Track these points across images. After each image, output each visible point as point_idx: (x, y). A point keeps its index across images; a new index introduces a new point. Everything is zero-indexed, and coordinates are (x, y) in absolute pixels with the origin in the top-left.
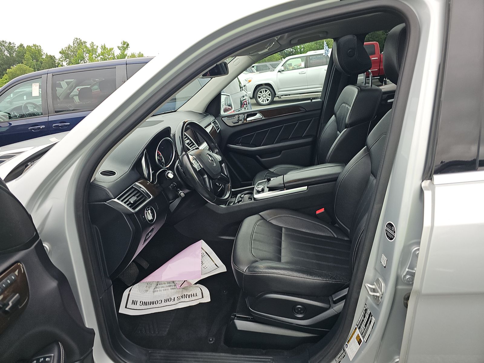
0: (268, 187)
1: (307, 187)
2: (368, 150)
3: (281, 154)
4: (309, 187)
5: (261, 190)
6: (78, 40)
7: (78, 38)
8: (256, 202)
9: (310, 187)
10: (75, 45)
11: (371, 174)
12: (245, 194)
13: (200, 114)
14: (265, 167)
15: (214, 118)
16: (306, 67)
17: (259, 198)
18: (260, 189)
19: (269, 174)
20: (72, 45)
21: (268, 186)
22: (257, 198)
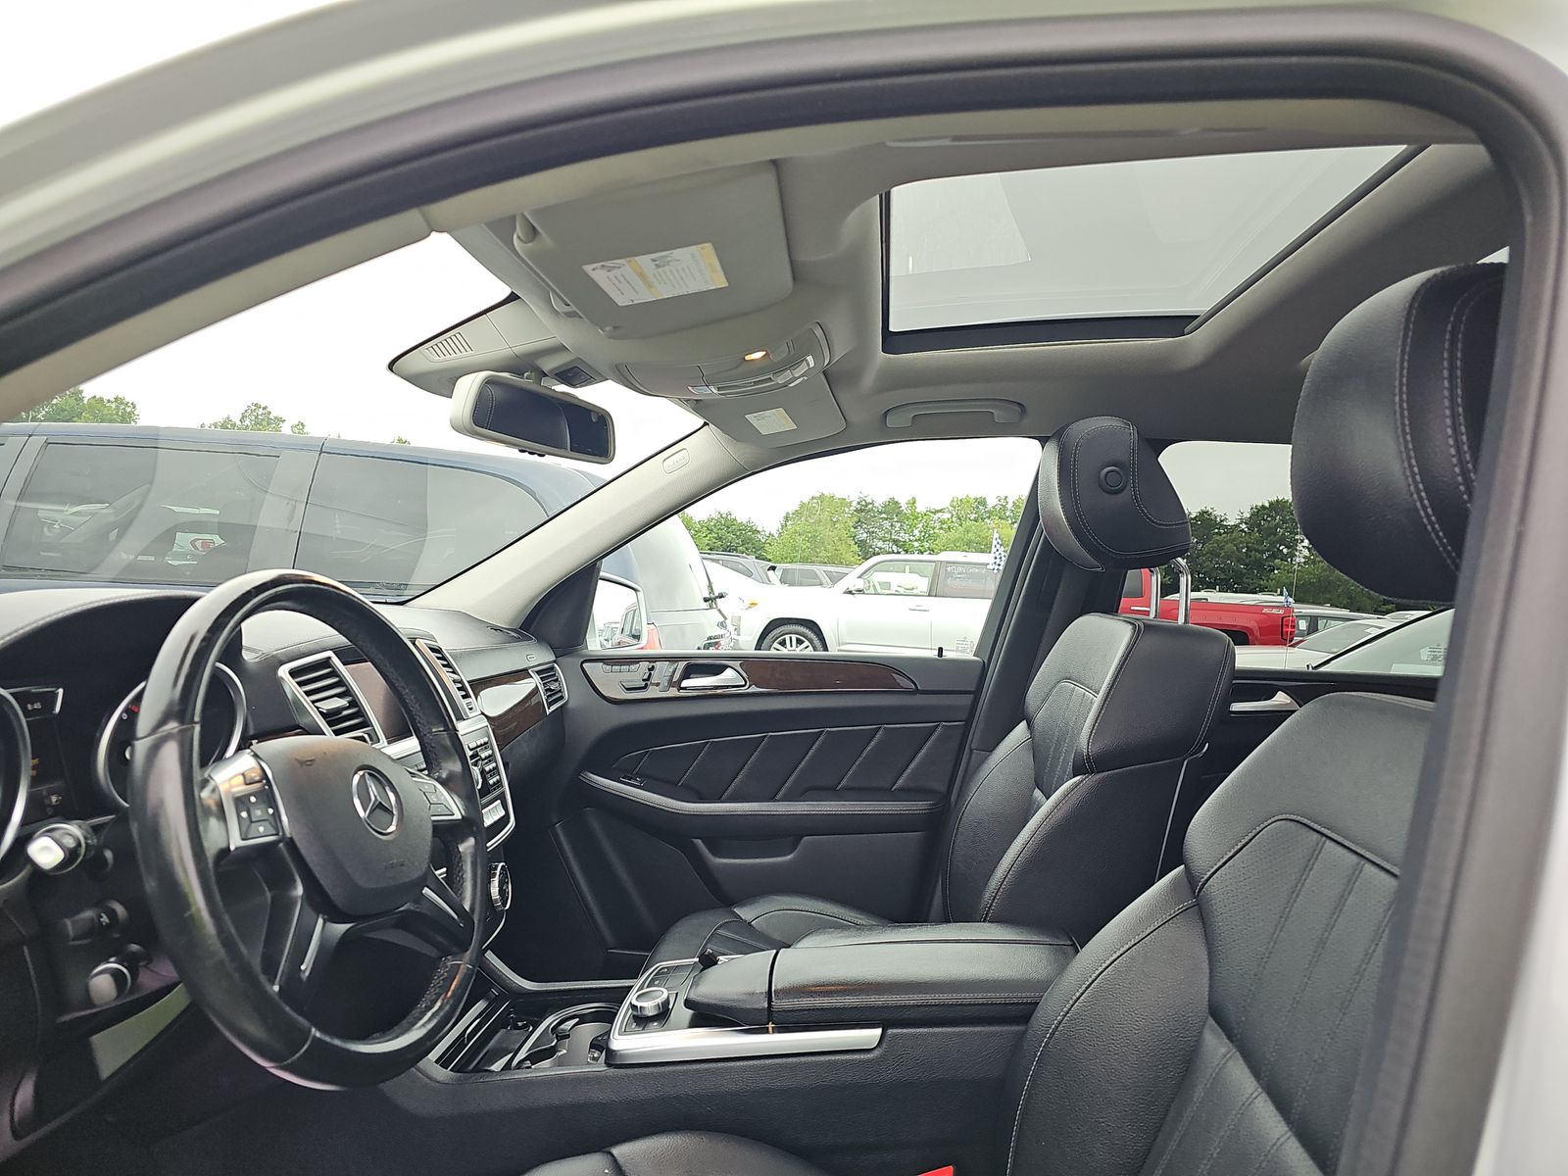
0: (688, 1004)
1: (878, 1032)
2: (1193, 885)
3: (794, 848)
4: (890, 1031)
5: (651, 1013)
6: (261, 411)
7: (263, 406)
8: (614, 1078)
9: (895, 1035)
10: (247, 422)
11: (1211, 1021)
12: (583, 1019)
13: (496, 629)
14: (723, 896)
15: (554, 659)
16: (932, 593)
17: (633, 1055)
18: (649, 1006)
19: (729, 931)
20: (236, 419)
21: (693, 996)
22: (623, 1056)
